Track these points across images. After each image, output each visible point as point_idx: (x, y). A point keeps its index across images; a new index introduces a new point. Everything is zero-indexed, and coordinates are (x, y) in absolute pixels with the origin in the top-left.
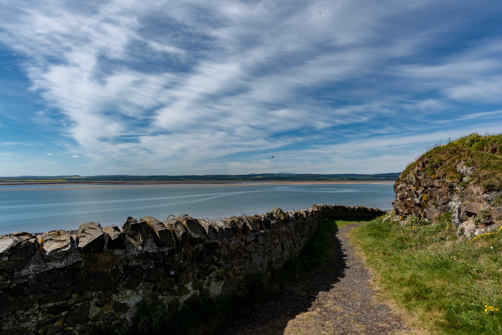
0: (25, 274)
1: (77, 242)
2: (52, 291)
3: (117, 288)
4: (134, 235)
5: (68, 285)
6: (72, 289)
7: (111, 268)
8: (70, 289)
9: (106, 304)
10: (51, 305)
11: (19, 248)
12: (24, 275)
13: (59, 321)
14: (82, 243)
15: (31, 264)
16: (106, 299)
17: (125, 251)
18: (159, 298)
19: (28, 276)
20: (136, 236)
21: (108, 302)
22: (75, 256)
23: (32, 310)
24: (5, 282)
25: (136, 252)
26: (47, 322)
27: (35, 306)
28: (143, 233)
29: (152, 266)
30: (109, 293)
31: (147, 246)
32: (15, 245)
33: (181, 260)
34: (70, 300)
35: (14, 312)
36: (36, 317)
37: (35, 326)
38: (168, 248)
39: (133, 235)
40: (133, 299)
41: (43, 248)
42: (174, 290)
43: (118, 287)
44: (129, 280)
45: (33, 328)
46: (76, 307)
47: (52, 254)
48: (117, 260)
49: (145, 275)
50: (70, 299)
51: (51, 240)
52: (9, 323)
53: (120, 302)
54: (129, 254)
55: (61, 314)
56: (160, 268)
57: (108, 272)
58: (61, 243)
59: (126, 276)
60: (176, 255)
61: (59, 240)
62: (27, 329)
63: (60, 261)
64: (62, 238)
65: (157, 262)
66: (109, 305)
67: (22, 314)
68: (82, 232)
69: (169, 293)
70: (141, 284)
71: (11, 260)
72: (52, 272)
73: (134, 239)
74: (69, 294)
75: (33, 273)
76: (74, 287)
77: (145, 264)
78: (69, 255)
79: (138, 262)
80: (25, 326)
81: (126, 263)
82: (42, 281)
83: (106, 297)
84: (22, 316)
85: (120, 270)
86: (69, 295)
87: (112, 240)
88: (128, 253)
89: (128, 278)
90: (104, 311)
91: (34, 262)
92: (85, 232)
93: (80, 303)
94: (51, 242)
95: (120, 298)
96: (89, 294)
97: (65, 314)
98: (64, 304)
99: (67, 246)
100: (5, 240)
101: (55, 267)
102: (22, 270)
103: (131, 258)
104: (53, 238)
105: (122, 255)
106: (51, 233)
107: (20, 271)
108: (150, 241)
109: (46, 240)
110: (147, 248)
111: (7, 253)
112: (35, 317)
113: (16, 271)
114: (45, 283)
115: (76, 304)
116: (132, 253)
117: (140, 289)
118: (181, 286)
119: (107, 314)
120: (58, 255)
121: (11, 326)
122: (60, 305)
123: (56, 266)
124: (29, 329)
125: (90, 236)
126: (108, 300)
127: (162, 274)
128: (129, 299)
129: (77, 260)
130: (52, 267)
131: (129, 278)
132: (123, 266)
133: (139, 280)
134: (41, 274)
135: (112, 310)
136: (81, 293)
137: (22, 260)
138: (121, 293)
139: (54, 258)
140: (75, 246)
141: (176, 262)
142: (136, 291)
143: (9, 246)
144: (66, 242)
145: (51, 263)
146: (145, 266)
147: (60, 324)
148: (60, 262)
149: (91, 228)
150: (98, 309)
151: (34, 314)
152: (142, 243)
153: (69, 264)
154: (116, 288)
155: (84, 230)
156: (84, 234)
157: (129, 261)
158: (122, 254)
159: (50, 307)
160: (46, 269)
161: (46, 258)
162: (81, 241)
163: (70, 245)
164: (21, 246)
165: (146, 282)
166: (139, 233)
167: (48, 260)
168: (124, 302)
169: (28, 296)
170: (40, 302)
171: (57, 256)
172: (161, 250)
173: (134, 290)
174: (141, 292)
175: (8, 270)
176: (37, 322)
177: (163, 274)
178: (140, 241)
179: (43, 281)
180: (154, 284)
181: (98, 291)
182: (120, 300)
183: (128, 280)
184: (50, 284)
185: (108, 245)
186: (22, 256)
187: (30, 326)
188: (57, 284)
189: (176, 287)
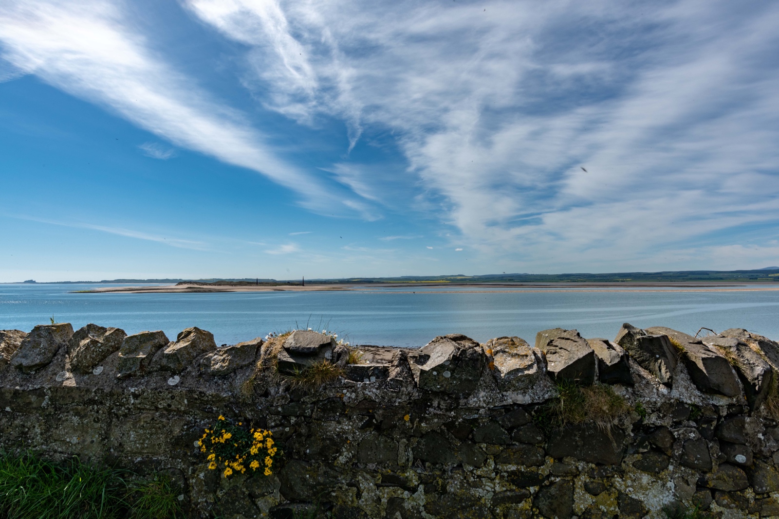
0: (474, 404)
1: (544, 361)
2: (514, 443)
3: (623, 465)
4: (646, 361)
5: (538, 438)
6: (544, 447)
7: (610, 421)
8: (541, 447)
9: (604, 492)
10: (513, 468)
11: (464, 360)
12: (472, 406)
13: (526, 501)
14: (553, 364)
15: (481, 390)
16: (603, 481)
17: (634, 392)
18: (712, 508)
19: (478, 409)
20: (652, 364)
21: (608, 490)
22: (545, 386)
23: (486, 469)
24: (448, 413)
25: (655, 396)
26: (508, 497)
27: (489, 463)
28: (667, 359)
29: (694, 433)
30: (608, 472)
31: (678, 387)
32: (459, 354)
33: (759, 432)
34: (542, 467)
35: (460, 466)
36: (492, 483)
37: (490, 498)
38: (727, 399)
39: (643, 361)
40: (655, 496)
41: (494, 365)
42: (747, 500)
43: (624, 462)
44: (645, 452)
45: (488, 501)
46: (552, 483)
47: (510, 377)
48: (621, 407)
49: (678, 449)
50: (542, 465)
51: (504, 352)
52: (456, 482)
53: (630, 496)
54: (642, 399)
55: (527, 488)
56: (710, 442)
57: (606, 427)
58: (521, 359)
59: (640, 444)
60: (748, 420)
61: (517, 354)
62: (479, 501)
63: (522, 391)
64: (521, 350)
65: (703, 426)
66: (610, 495)
67: (472, 472)
68: (548, 344)
69: (734, 503)
70: (671, 468)
71: (455, 379)
72: (512, 409)
73: (646, 368)
74: (540, 456)
75: (485, 405)
76: (546, 445)
77: (677, 424)
78: (535, 383)
79: (662, 418)
80: (477, 495)
81: (639, 418)
82: (498, 422)
83: (602, 477)
84: (472, 476)
85: (626, 429)
86: (540, 458)
87: (607, 365)
88: (641, 397)
89: (644, 448)
90: (602, 504)
91: (485, 386)
92: (554, 344)
93: (558, 477)
94: (504, 355)
95: (628, 487)
96: (572, 464)
97: (535, 490)
98: (532, 471)
99: (530, 367)
100: (442, 345)
101: (515, 402)
102: (469, 397)
103: (647, 407)
104: (507, 350)
105: (629, 399)
106: (501, 340)
107: (467, 398)
108: (682, 379)
109: (497, 352)
110: (679, 391)
111: (449, 365)
112: (490, 482)
113: (462, 397)
114: (503, 427)
115: (553, 479)
116: (648, 399)
117: (670, 479)
118: (763, 494)
119: (605, 513)
120: (519, 380)
121: (458, 488)
122: (527, 472)
123: (517, 400)
124: (483, 501)
125: (567, 352)
126: (606, 485)
127: (715, 455)
128: (647, 493)
129: (549, 393)
130: (511, 400)
131: (646, 450)
132: (633, 422)
133: (666, 457)
134: (496, 410)
135: (615, 508)
136: (560, 460)
137: (470, 381)
138: (631, 477)
139: (514, 386)
140: (543, 368)
141: (747, 434)
142: (662, 479)
143: (450, 355)
144: (528, 358)
145: (509, 392)
146: (678, 431)
147: (528, 507)
148: (523, 393)
149: (563, 338)
150: (589, 499)
151: (489, 478)
152: (668, 379)
153: (537, 400)
154: (620, 465)
155: (551, 341)
156: (554, 348)
157: (643, 414)
158: (627, 396)
159: (512, 471)
160: (503, 401)
161: (500, 384)
162: (550, 359)
163: (535, 365)
164: (467, 357)
165: (681, 464)
166: (658, 359)
167: (505, 387)
168: (637, 498)
169: (479, 443)
170: (497, 457)
171: (518, 383)
172: (711, 402)
173: (655, 476)
174: (670, 484)
175: (452, 394)
176: (493, 492)
177: (719, 457)
178: (661, 375)
179: (500, 422)
180: (700, 475)
181: (588, 462)
182: (629, 491)
183: (643, 453)
184: (510, 430)
185: (599, 373)
186: (469, 374)
187: (483, 496)
188: (521, 433)
189: (749, 494)
